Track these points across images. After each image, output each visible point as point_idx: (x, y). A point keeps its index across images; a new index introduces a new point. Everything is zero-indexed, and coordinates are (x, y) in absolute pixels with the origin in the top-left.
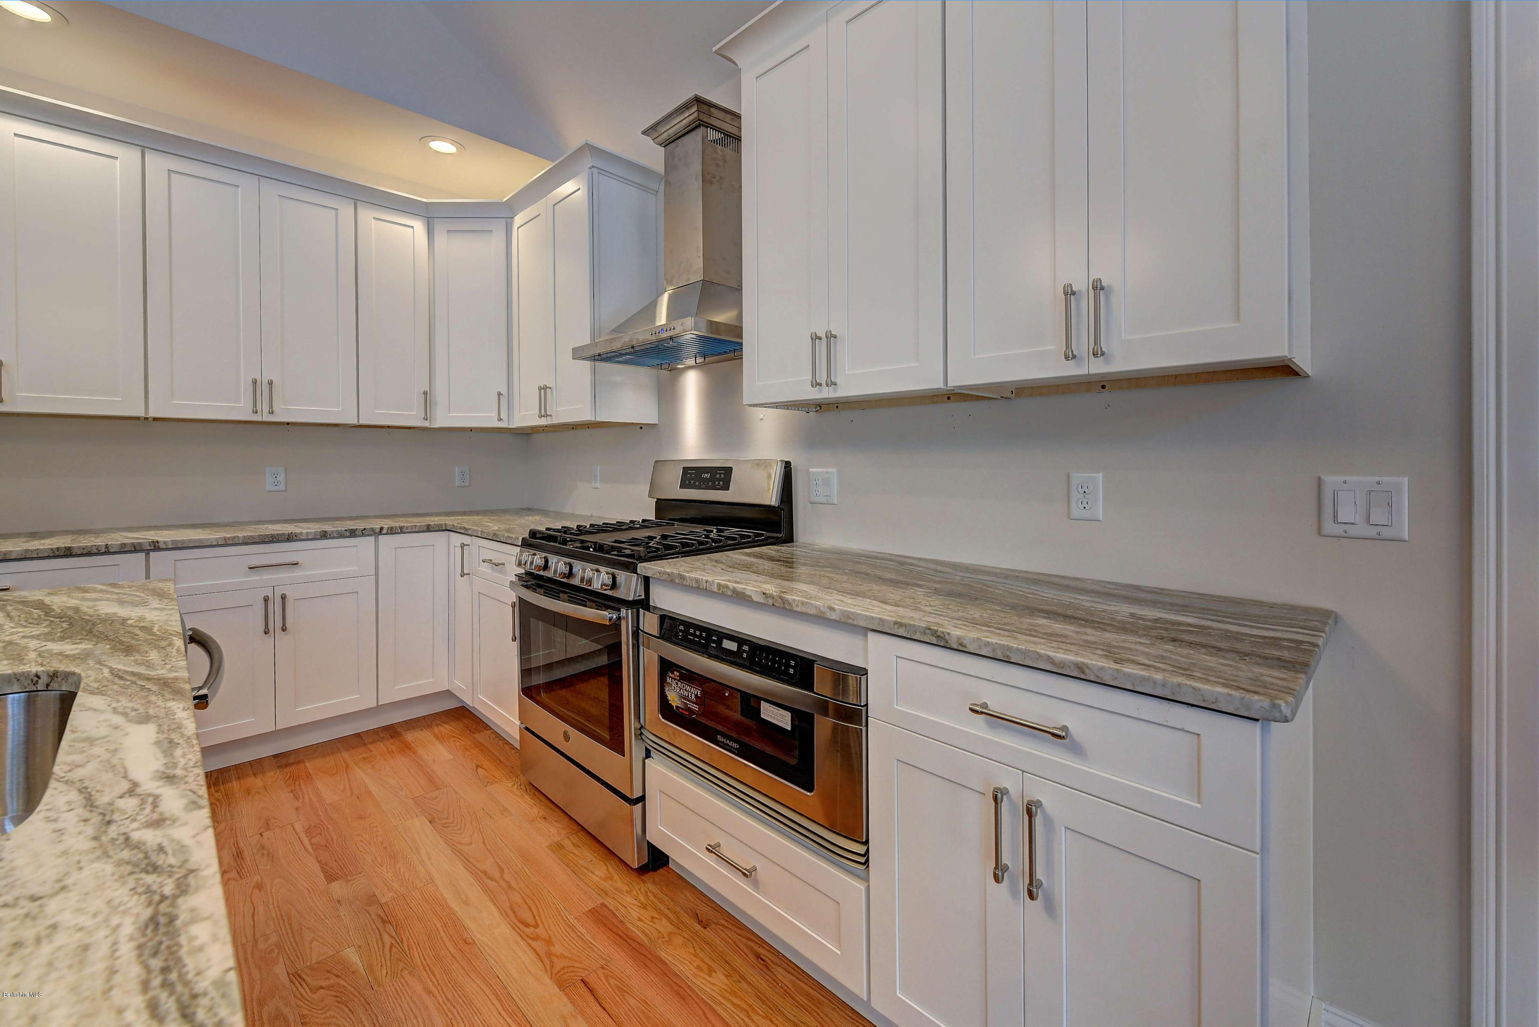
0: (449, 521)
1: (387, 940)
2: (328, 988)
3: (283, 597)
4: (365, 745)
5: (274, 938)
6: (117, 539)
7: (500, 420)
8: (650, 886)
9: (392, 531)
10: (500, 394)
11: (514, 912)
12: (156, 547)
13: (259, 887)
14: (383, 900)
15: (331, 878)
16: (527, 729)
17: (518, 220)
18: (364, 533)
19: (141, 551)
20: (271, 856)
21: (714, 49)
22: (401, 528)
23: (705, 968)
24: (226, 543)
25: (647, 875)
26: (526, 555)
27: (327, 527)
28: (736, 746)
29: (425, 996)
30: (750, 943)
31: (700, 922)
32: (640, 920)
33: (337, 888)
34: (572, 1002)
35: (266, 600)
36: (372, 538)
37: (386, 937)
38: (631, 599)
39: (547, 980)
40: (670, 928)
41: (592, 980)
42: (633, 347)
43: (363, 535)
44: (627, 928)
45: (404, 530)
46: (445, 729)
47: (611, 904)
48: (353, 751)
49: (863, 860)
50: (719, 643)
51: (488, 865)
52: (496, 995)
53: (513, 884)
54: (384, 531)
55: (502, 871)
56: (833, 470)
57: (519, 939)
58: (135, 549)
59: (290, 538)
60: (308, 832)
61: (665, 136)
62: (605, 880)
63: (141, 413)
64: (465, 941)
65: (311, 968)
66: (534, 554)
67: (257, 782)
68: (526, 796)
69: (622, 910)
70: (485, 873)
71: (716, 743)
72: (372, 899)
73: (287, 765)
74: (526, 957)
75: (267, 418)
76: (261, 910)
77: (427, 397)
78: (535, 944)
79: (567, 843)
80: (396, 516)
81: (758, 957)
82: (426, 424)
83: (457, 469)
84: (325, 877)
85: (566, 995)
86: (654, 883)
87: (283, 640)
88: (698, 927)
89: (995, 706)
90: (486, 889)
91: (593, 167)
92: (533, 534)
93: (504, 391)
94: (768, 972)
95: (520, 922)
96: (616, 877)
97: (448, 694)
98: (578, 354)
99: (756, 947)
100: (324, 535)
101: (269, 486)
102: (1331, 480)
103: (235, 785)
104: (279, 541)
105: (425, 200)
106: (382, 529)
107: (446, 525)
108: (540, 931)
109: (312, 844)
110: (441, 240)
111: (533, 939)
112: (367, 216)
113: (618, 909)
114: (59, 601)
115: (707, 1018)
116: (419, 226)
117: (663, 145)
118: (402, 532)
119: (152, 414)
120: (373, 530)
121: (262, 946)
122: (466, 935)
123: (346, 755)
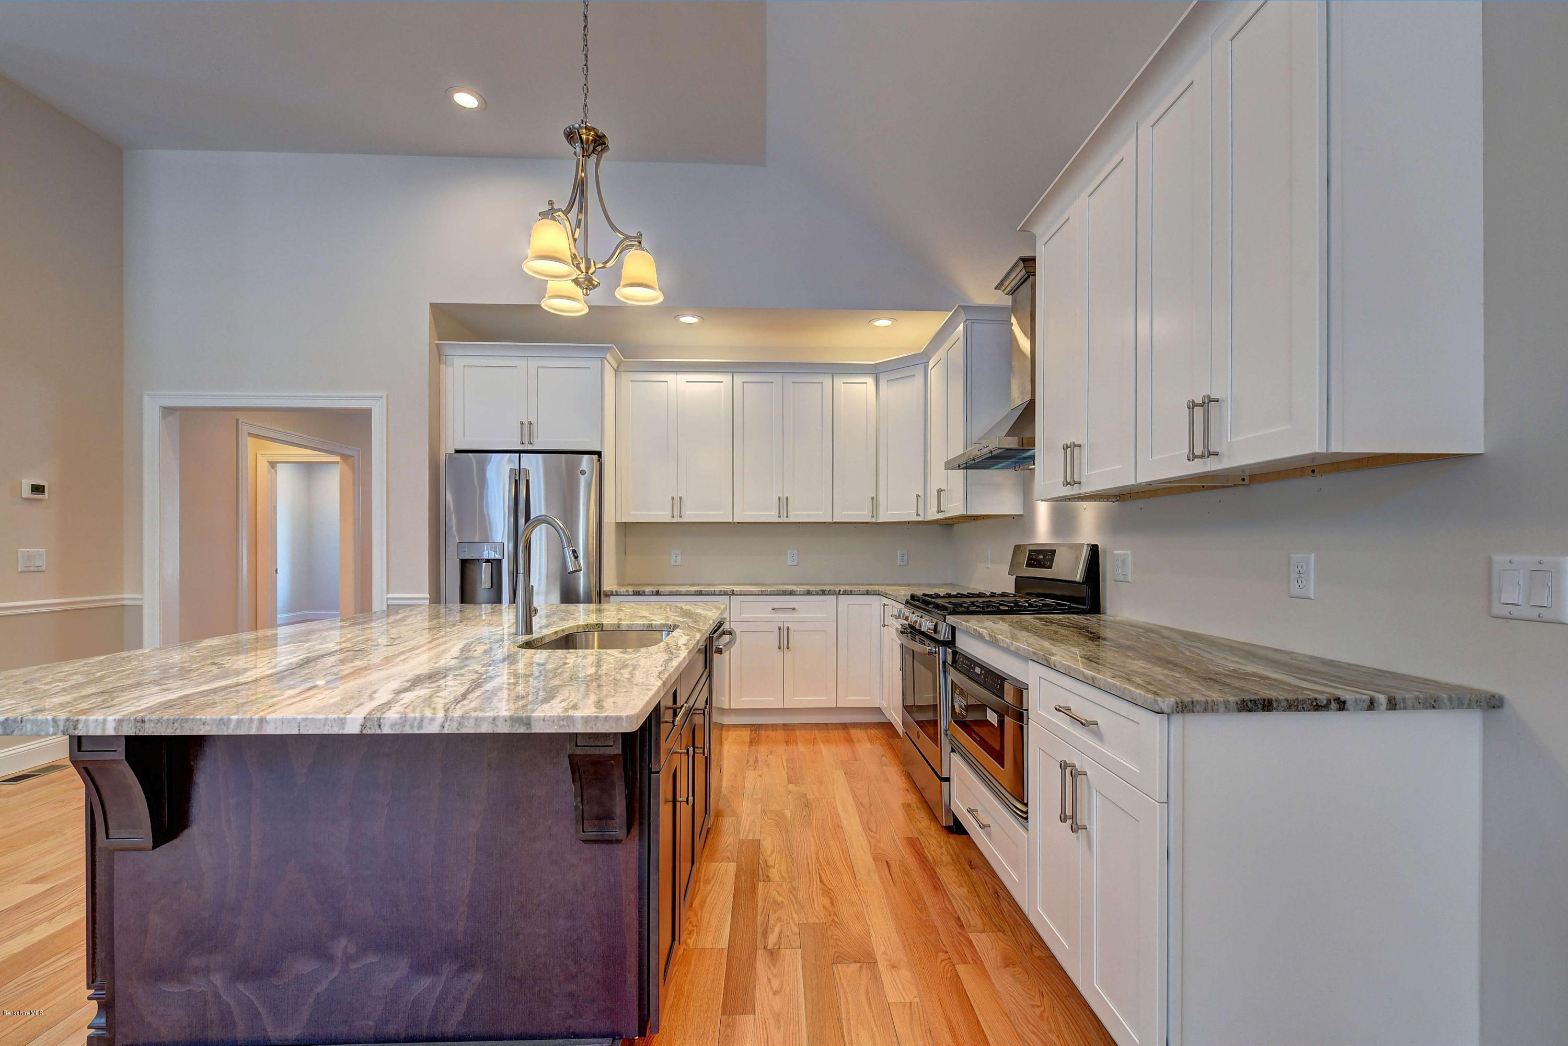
0: (882, 589)
1: (804, 813)
2: (775, 820)
3: (788, 628)
4: (828, 729)
5: (760, 796)
6: (718, 588)
7: (918, 515)
8: (953, 840)
9: (846, 593)
10: (918, 496)
11: (868, 824)
12: (733, 593)
13: (760, 776)
14: (809, 798)
15: (790, 782)
16: (906, 733)
17: (931, 363)
18: (829, 593)
19: (727, 595)
20: (768, 765)
21: (1018, 230)
22: (851, 591)
23: (958, 883)
24: (762, 594)
25: (953, 835)
26: (907, 612)
27: (811, 588)
28: (978, 738)
29: (812, 839)
30: (996, 886)
31: (970, 865)
32: (934, 851)
33: (791, 787)
34: (876, 866)
35: (780, 629)
36: (835, 596)
37: (804, 812)
38: (941, 639)
39: (869, 854)
40: (949, 860)
41: (892, 864)
42: (974, 460)
43: (829, 594)
44: (924, 852)
45: (853, 593)
46: (874, 732)
47: (922, 839)
48: (821, 731)
49: (1025, 816)
50: (974, 668)
51: (865, 801)
52: (842, 849)
53: (874, 812)
54: (841, 593)
55: (871, 805)
56: (1129, 552)
57: (864, 834)
58: (725, 593)
59: (792, 593)
60: (787, 761)
61: (1009, 288)
62: (925, 828)
63: (731, 521)
64: (838, 826)
65: (770, 811)
66: (913, 613)
67: (772, 734)
68: (903, 777)
69: (927, 844)
70: (862, 804)
71: (972, 737)
72: (804, 796)
73: (788, 730)
74: (864, 843)
75: (786, 520)
76: (758, 784)
77: (874, 501)
78: (870, 839)
79: (914, 806)
80: (853, 585)
81: (996, 893)
82: (874, 520)
83: (899, 552)
84: (788, 779)
85: (875, 863)
86: (955, 840)
87: (788, 655)
88: (968, 867)
89: (1075, 711)
90: (858, 810)
91: (967, 320)
92: (913, 597)
93: (921, 494)
94: (997, 901)
95: (869, 829)
96: (933, 829)
97: (878, 710)
98: (949, 466)
99: (998, 889)
100: (809, 593)
101: (790, 563)
102: (1499, 559)
103: (763, 732)
104: (786, 595)
105: (873, 363)
106: (840, 591)
107: (879, 591)
108: (877, 836)
109: (787, 766)
110: (883, 388)
111: (871, 837)
112: (839, 381)
113: (924, 843)
114: (686, 607)
115: (944, 901)
116: (870, 381)
117: (1011, 293)
118: (851, 594)
119: (735, 521)
120: (835, 591)
121: (754, 797)
122: (839, 824)
123: (817, 732)
